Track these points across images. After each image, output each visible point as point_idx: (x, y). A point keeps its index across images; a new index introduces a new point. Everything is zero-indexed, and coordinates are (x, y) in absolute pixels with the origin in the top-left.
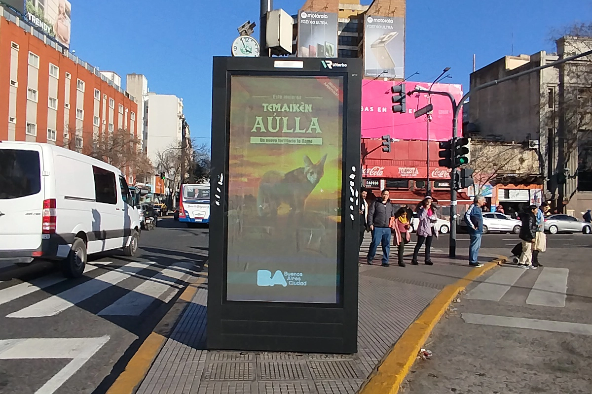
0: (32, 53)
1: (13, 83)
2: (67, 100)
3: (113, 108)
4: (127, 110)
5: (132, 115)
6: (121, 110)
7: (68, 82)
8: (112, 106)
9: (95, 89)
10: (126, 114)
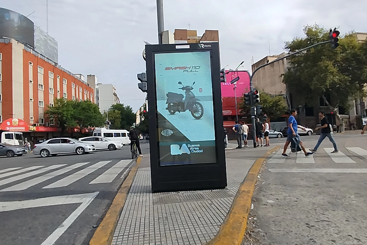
0: (39, 66)
1: (31, 81)
2: (58, 89)
3: (82, 91)
4: (89, 92)
5: (91, 95)
6: (85, 92)
7: (58, 80)
8: (81, 90)
9: (72, 83)
10: (88, 94)
